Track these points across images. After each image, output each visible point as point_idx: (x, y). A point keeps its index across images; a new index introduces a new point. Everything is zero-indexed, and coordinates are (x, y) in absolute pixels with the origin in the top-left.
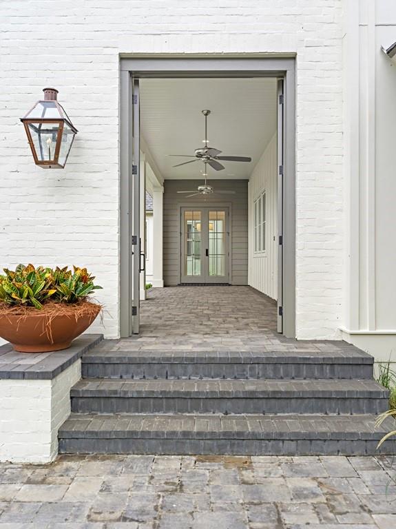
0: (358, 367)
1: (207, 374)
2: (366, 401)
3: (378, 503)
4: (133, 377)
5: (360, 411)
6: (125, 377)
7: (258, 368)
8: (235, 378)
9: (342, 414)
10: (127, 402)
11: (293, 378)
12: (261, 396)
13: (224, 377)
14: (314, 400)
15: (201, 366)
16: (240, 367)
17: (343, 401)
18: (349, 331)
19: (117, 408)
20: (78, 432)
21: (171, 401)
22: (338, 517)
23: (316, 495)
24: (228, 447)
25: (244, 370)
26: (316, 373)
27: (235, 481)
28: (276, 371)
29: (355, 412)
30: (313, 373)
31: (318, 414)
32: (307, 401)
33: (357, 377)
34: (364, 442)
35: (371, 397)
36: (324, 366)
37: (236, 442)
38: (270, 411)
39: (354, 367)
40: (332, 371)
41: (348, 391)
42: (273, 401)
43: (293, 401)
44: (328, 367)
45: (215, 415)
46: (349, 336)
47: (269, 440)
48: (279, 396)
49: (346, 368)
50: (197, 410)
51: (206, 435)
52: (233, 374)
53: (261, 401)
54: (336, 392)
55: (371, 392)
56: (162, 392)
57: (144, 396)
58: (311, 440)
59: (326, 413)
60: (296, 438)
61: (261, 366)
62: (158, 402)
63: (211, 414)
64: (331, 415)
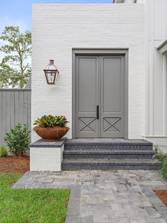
0: (148, 146)
1: (102, 148)
2: (150, 155)
3: (153, 179)
4: (80, 149)
5: (148, 158)
6: (77, 149)
7: (118, 147)
8: (111, 149)
9: (143, 159)
10: (79, 156)
11: (128, 150)
12: (119, 154)
13: (107, 149)
14: (135, 155)
15: (100, 146)
16: (112, 146)
17: (144, 155)
18: (145, 136)
19: (77, 157)
20: (67, 163)
21: (93, 155)
22: (143, 181)
23: (136, 177)
24: (110, 168)
25: (113, 147)
26: (135, 148)
27: (114, 175)
28: (123, 147)
29: (147, 159)
30: (134, 148)
31: (136, 159)
32: (133, 155)
33: (148, 149)
34: (150, 166)
35: (152, 154)
36: (138, 146)
37: (113, 166)
38: (122, 158)
39: (147, 146)
40: (140, 148)
41: (145, 153)
42: (123, 155)
43: (129, 155)
44: (139, 146)
45: (106, 159)
46: (145, 138)
47: (122, 165)
48: (124, 154)
49: (144, 146)
50: (100, 158)
51: (104, 164)
52: (110, 148)
53: (119, 156)
54: (141, 152)
55: (152, 153)
56: (90, 153)
57: (84, 154)
58: (134, 165)
59: (138, 159)
60: (130, 165)
61: (119, 146)
62: (89, 156)
63: (104, 159)
64: (140, 159)
